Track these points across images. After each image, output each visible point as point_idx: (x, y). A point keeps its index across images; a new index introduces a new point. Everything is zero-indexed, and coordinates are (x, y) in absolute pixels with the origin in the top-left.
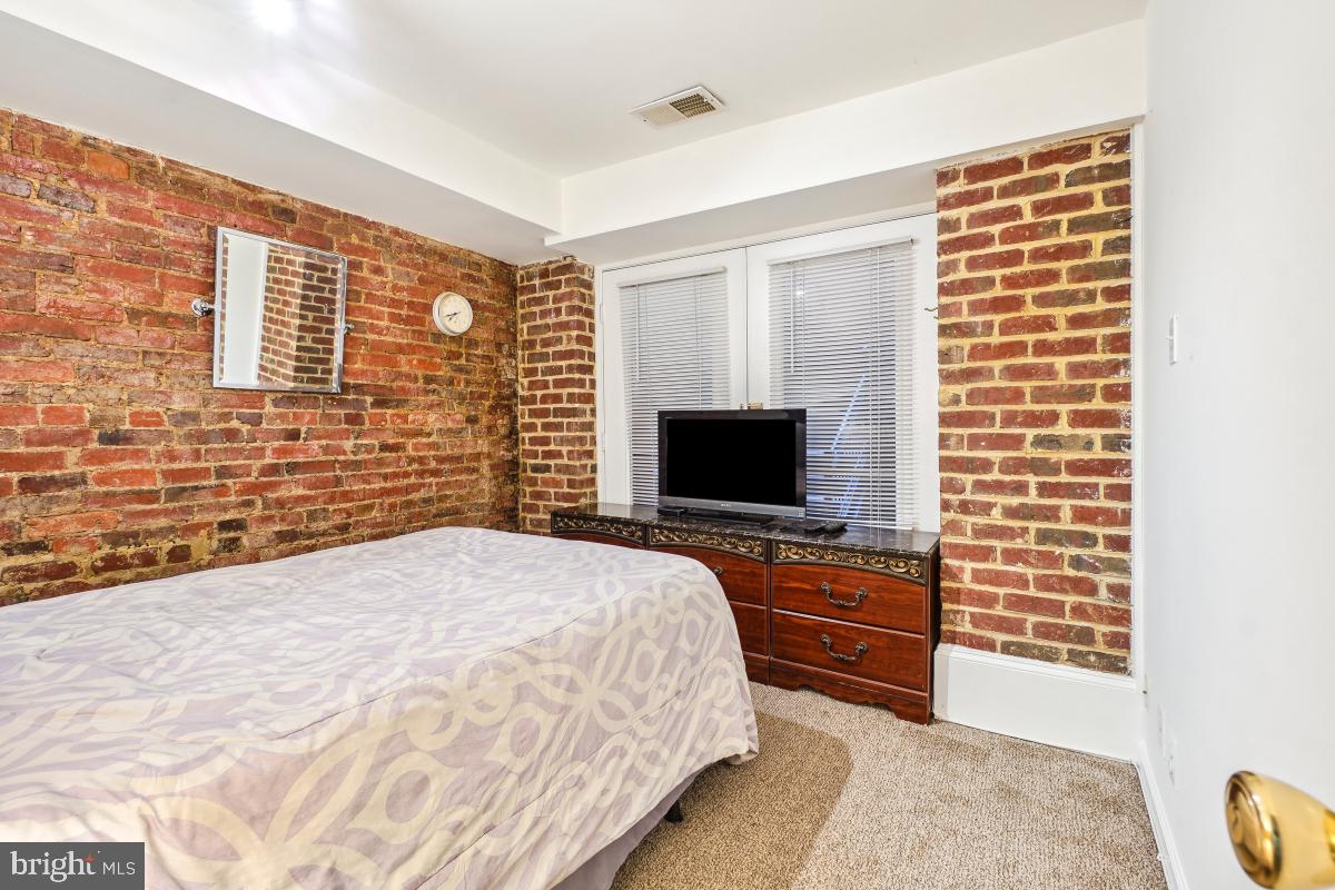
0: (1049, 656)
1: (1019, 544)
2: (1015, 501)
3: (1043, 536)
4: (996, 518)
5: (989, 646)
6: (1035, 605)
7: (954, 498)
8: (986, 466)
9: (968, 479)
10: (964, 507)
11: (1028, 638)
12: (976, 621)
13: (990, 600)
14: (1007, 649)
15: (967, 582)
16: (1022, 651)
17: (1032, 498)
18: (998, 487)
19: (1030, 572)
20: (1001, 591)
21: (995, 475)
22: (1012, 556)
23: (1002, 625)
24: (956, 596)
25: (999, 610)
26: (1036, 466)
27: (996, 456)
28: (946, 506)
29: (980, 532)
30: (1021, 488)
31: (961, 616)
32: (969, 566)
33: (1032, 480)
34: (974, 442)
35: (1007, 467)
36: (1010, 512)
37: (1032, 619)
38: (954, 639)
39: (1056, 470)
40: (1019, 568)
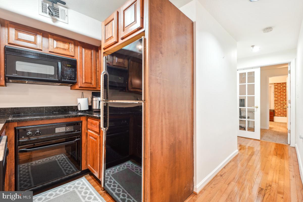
0: (283, 116)
1: (281, 109)
2: (281, 106)
3: (283, 109)
4: (279, 107)
5: (279, 116)
6: (282, 113)
7: (276, 106)
8: (278, 104)
9: (277, 105)
10: (276, 107)
11: (282, 115)
12: (277, 115)
13: (279, 113)
14: (280, 116)
15: (277, 112)
16: (281, 116)
17: (282, 106)
18: (279, 105)
19: (282, 111)
20: (279, 112)
21: (279, 104)
22: (280, 110)
23: (279, 115)
24: (276, 113)
25: (279, 114)
26: (282, 104)
27: (279, 103)
28: (275, 107)
29: (278, 108)
30: (281, 105)
31: (276, 114)
32: (277, 111)
33: (282, 105)
34: (277, 102)
35: (280, 104)
36: (280, 107)
37: (282, 114)
38: (275, 116)
39: (284, 104)
40: (281, 111)
